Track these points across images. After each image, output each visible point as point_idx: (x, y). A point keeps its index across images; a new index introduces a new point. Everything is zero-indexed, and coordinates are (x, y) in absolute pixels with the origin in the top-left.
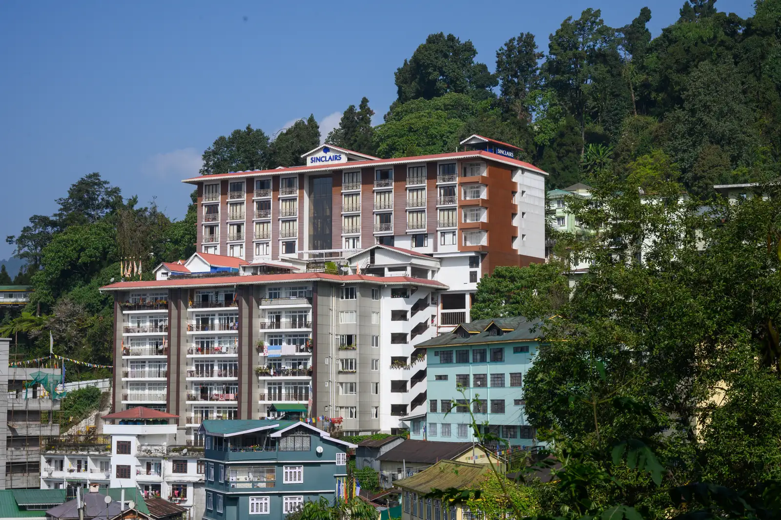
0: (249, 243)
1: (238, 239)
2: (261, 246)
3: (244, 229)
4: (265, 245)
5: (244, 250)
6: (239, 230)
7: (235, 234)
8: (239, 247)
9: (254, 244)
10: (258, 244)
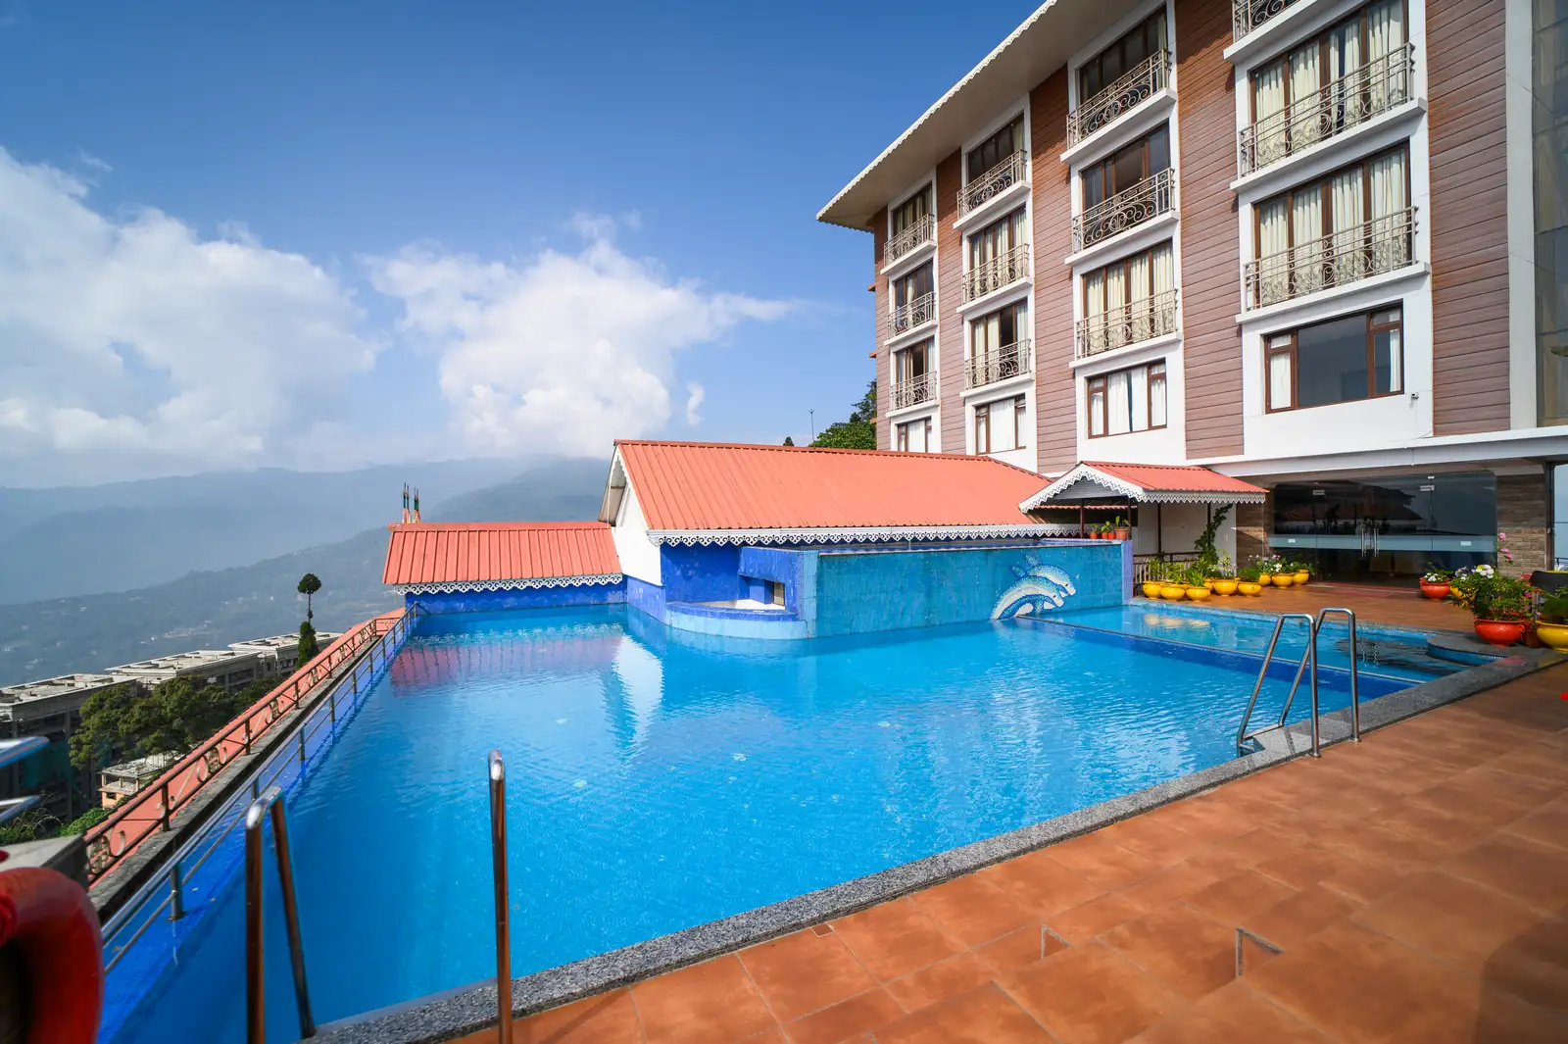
0: (1053, 383)
1: (1003, 375)
2: (1117, 390)
3: (1027, 324)
4: (1140, 380)
5: (1029, 419)
6: (1008, 335)
7: (995, 357)
8: (1010, 408)
9: (1080, 383)
10: (1099, 382)
